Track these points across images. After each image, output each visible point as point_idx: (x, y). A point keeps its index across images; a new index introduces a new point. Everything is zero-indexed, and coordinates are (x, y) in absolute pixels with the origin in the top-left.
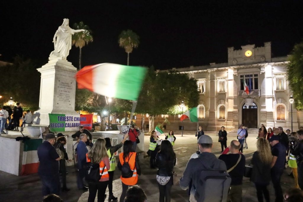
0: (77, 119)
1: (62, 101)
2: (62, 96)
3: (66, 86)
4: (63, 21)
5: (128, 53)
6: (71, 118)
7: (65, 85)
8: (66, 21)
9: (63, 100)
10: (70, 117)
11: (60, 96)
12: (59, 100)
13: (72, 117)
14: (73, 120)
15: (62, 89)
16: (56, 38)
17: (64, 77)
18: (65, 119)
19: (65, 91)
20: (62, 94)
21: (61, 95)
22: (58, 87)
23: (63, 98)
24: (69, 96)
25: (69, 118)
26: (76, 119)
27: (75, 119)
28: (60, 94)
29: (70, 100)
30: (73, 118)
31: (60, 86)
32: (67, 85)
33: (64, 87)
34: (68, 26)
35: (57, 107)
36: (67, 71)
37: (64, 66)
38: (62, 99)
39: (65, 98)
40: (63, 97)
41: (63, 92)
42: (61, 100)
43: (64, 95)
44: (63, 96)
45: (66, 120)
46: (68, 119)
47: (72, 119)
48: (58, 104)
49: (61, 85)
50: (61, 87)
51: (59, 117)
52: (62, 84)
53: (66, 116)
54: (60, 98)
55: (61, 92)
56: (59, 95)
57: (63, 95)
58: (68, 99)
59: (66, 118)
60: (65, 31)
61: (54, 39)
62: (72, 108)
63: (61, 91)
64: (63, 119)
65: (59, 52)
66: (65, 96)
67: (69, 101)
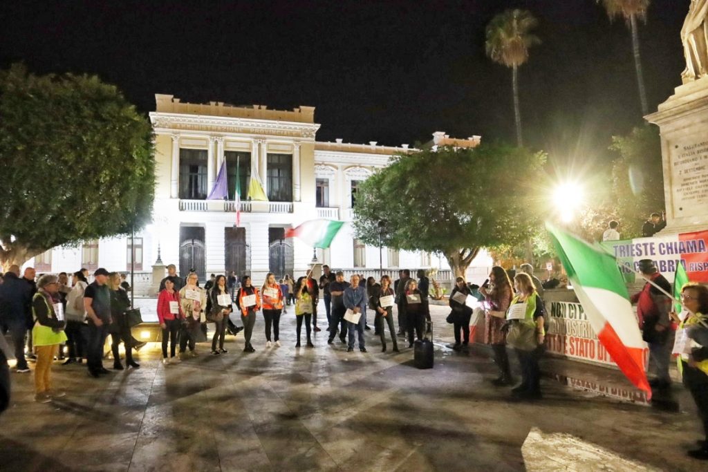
0: (668, 248)
1: (694, 197)
2: (690, 186)
3: (698, 152)
6: (648, 247)
7: (697, 149)
9: (696, 195)
10: (645, 245)
11: (685, 187)
12: (684, 199)
13: (652, 244)
14: (656, 251)
15: (688, 166)
17: (686, 130)
18: (632, 250)
19: (699, 169)
20: (689, 179)
21: (687, 184)
22: (675, 164)
23: (694, 190)
25: (642, 248)
26: (665, 249)
27: (663, 249)
28: (685, 180)
30: (656, 246)
31: (682, 159)
32: (702, 148)
33: (692, 157)
35: (677, 219)
38: (691, 193)
39: (699, 190)
40: (694, 186)
41: (692, 174)
42: (689, 196)
43: (697, 180)
44: (693, 183)
45: (634, 253)
46: (641, 251)
47: (652, 249)
48: (681, 209)
49: (683, 155)
50: (683, 162)
52: (687, 152)
54: (686, 191)
55: (686, 176)
56: (683, 185)
57: (693, 181)
59: (634, 248)
63: (686, 172)
64: (625, 251)
66: (699, 184)
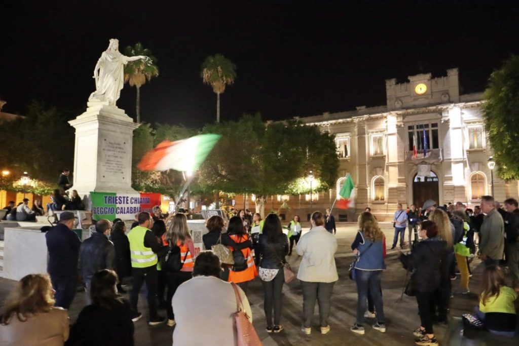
0: (135, 200)
1: (111, 172)
2: (110, 165)
3: (116, 148)
4: (109, 43)
5: (218, 93)
6: (125, 199)
7: (115, 146)
8: (114, 43)
9: (113, 170)
10: (124, 197)
11: (107, 164)
12: (106, 171)
13: (127, 197)
14: (129, 202)
15: (110, 153)
16: (99, 71)
17: (112, 133)
18: (116, 200)
19: (115, 157)
21: (109, 163)
22: (104, 150)
23: (112, 167)
24: (122, 165)
25: (122, 199)
27: (132, 201)
28: (108, 160)
29: (123, 170)
30: (129, 199)
31: (107, 148)
32: (118, 146)
33: (112, 149)
34: (118, 51)
35: (103, 182)
36: (117, 123)
37: (113, 115)
38: (110, 169)
39: (115, 168)
40: (112, 165)
41: (112, 158)
42: (109, 170)
43: (113, 162)
44: (111, 164)
45: (117, 202)
46: (121, 201)
47: (127, 200)
48: (104, 177)
49: (109, 146)
50: (108, 150)
51: (106, 197)
52: (110, 145)
53: (118, 195)
54: (108, 167)
55: (108, 158)
56: (106, 163)
57: (111, 162)
58: (120, 168)
60: (112, 59)
61: (95, 72)
62: (126, 183)
63: (109, 156)
64: (112, 200)
65: (104, 94)
66: (115, 165)
67: (122, 173)
